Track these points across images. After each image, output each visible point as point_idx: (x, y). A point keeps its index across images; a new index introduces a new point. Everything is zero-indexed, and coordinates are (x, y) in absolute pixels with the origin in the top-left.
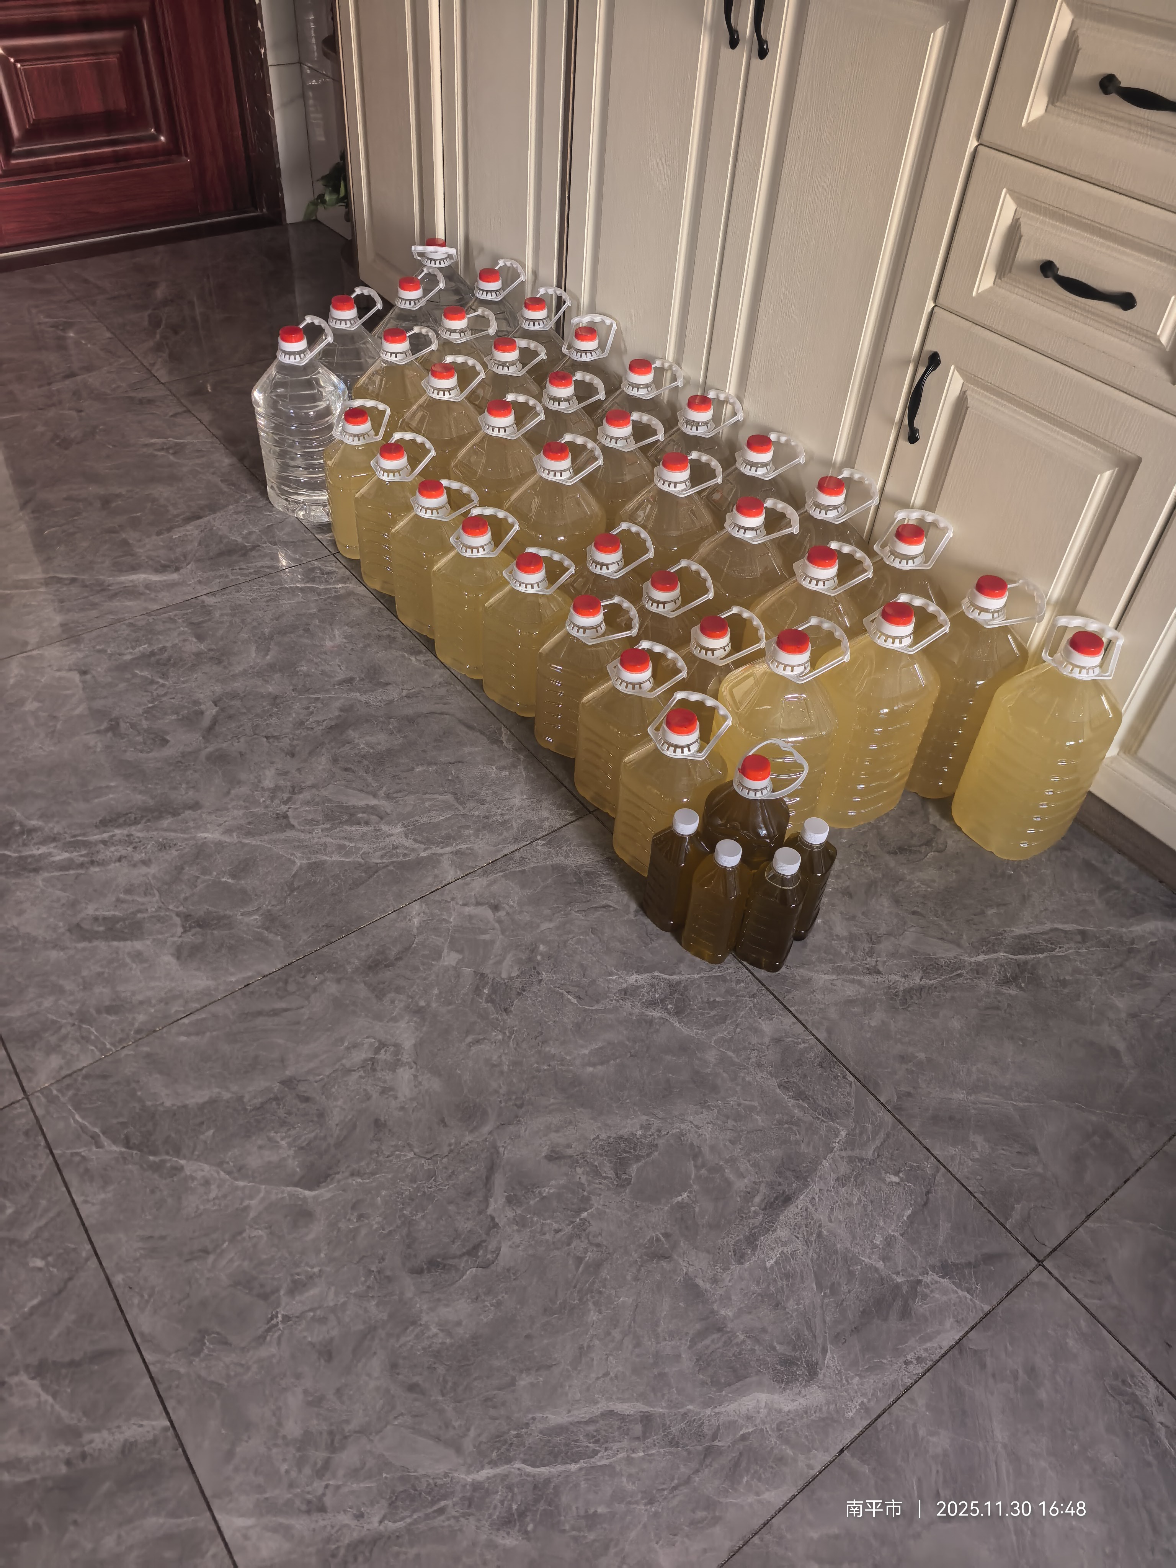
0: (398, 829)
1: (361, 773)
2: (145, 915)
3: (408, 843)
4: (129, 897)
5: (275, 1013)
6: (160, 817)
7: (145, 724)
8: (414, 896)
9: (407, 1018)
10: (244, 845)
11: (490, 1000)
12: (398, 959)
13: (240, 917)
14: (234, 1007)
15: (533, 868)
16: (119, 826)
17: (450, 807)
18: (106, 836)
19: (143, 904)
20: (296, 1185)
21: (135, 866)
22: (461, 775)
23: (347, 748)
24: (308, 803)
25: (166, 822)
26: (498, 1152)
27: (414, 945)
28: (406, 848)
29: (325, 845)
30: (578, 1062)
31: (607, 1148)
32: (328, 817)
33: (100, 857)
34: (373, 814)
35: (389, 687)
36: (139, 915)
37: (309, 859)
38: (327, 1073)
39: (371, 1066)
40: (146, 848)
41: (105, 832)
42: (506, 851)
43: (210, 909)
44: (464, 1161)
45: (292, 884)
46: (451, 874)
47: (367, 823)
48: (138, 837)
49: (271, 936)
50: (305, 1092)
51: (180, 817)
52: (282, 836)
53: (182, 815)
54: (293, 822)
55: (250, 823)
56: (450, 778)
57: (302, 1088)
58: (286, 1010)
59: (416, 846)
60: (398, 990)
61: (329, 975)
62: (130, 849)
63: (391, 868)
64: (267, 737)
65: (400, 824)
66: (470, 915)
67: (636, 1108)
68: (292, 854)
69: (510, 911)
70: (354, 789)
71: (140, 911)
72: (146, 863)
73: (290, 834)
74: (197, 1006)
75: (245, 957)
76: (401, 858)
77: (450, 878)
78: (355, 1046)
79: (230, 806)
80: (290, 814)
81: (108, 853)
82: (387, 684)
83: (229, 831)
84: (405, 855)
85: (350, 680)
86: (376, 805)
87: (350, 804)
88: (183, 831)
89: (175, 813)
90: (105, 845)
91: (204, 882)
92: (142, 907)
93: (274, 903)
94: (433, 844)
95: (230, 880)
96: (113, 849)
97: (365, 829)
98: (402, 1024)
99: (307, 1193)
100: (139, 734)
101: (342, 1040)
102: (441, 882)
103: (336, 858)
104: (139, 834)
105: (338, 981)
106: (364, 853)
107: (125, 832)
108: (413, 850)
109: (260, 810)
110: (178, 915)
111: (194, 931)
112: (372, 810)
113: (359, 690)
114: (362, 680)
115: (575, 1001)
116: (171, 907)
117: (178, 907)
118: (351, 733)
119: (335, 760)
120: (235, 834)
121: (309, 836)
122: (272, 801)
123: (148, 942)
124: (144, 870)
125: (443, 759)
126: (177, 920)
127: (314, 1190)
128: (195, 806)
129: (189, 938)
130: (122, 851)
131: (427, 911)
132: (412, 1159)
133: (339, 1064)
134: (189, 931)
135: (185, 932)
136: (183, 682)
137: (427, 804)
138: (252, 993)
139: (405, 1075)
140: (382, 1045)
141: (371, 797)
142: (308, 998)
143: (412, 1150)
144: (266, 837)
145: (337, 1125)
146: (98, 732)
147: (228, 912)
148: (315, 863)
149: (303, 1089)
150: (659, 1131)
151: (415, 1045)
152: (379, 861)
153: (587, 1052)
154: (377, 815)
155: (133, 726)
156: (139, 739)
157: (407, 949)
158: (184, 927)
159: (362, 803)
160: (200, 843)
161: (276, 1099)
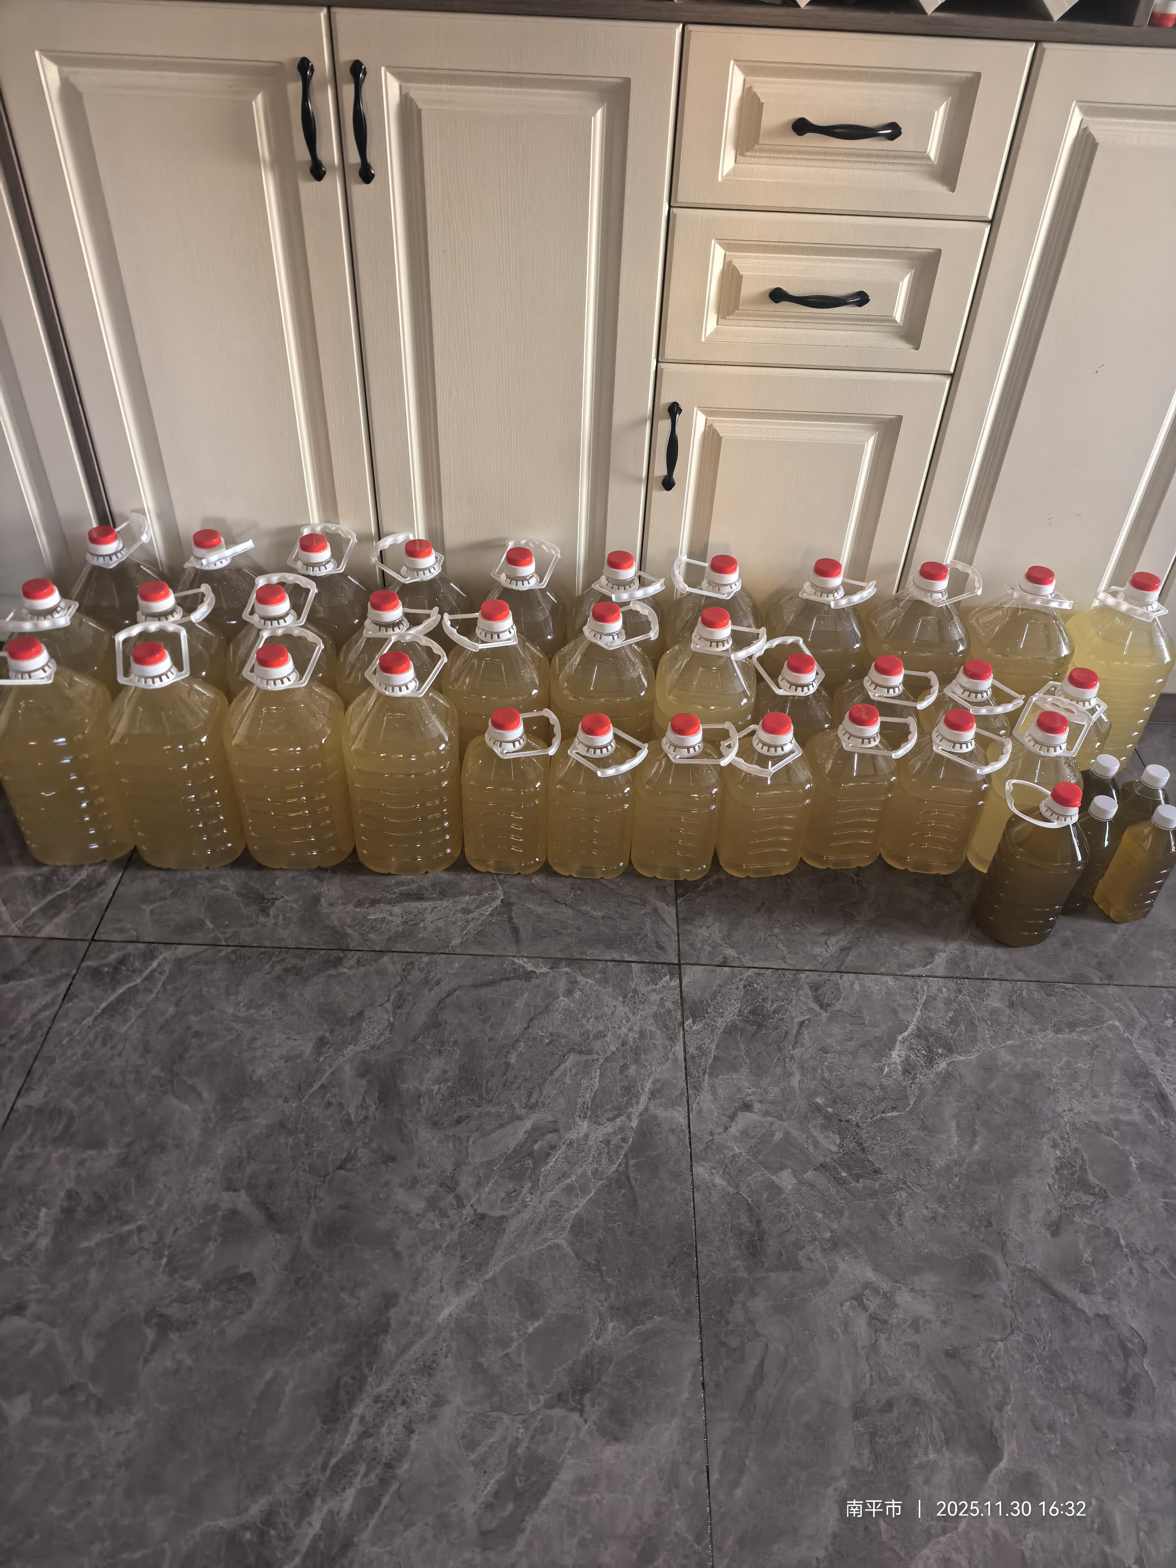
0: (584, 1126)
1: (476, 1112)
2: (525, 1444)
3: (609, 1128)
4: (482, 1449)
5: (760, 1376)
6: (375, 1350)
7: (194, 1284)
8: (685, 1164)
9: (837, 1259)
10: (493, 1280)
11: (857, 1178)
12: (758, 1223)
13: (600, 1342)
14: (726, 1415)
15: (717, 1047)
16: (352, 1402)
17: (588, 1065)
18: (355, 1427)
19: (504, 1439)
20: (989, 1469)
21: (433, 1418)
22: (551, 1029)
23: (425, 1102)
24: (479, 1185)
25: (389, 1346)
26: (1031, 1271)
27: (749, 1200)
28: (615, 1133)
29: (554, 1203)
30: (964, 1152)
31: (1064, 1185)
32: (518, 1176)
33: (386, 1453)
34: (543, 1135)
35: (367, 1014)
36: (519, 1451)
37: (563, 1228)
38: (867, 1368)
39: (877, 1322)
40: (413, 1392)
41: (347, 1427)
42: (681, 1055)
43: (565, 1366)
44: (1028, 1305)
45: (589, 1264)
46: (678, 1116)
47: (553, 1147)
48: (389, 1390)
49: (649, 1325)
50: (878, 1401)
51: (393, 1327)
52: (508, 1237)
53: (392, 1322)
54: (498, 1213)
55: (463, 1257)
56: (547, 1041)
57: (872, 1402)
58: (762, 1363)
59: (618, 1122)
60: (798, 1245)
61: (741, 1297)
62: (401, 1409)
63: (632, 1162)
64: (340, 1167)
65: (577, 1119)
66: (742, 1133)
67: (1033, 1139)
68: (545, 1241)
69: (759, 1097)
70: (493, 1130)
71: (513, 1448)
72: (439, 1401)
73: (513, 1225)
74: (699, 1455)
75: (662, 1366)
76: (626, 1146)
77: (684, 1122)
78: (846, 1324)
79: (420, 1263)
80: (481, 1210)
81: (387, 1440)
82: (361, 1014)
83: (459, 1286)
84: (624, 1140)
85: (322, 1042)
86: (533, 1124)
87: (512, 1147)
88: (420, 1333)
89: (385, 1329)
90: (371, 1436)
91: (519, 1353)
92: (509, 1441)
93: (603, 1296)
94: (626, 1107)
95: (537, 1324)
96: (384, 1430)
97: (559, 1153)
98: (843, 1266)
99: (1003, 1464)
100: (206, 1300)
101: (830, 1331)
102: (683, 1131)
103: (582, 1202)
104: (384, 1387)
105: (753, 1293)
106: (593, 1174)
107: (368, 1400)
108: (622, 1129)
109: (452, 1237)
110: (549, 1406)
111: (586, 1400)
112: (536, 1132)
113: (345, 1043)
114: (332, 1031)
115: (895, 1114)
116: (532, 1408)
117: (538, 1401)
118: (409, 1086)
119: (435, 1124)
120: (469, 1281)
121: (529, 1210)
122: (448, 1217)
123: (570, 1461)
124: (448, 1412)
125: (516, 1030)
126: (558, 1412)
127: (1003, 1453)
128: (389, 1300)
129: (594, 1413)
130: (397, 1420)
131: (712, 1165)
132: (1005, 1346)
133: (860, 1350)
134: (583, 1406)
135: (582, 1412)
136: (159, 1203)
137: (567, 1080)
138: (717, 1385)
139: (904, 1297)
140: (858, 1299)
141: (517, 1123)
142: (758, 1335)
143: (995, 1341)
144: (499, 1253)
145: (934, 1392)
146: (154, 1348)
147: (583, 1351)
148: (573, 1226)
149: (874, 1402)
150: (1062, 1138)
151: (874, 1270)
152: (614, 1167)
153: (956, 1139)
154: (550, 1132)
155: (183, 1300)
156: (214, 1304)
157: (750, 1209)
158: (572, 1410)
159: (521, 1135)
160: (453, 1325)
161: (873, 1435)
